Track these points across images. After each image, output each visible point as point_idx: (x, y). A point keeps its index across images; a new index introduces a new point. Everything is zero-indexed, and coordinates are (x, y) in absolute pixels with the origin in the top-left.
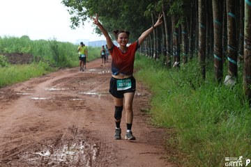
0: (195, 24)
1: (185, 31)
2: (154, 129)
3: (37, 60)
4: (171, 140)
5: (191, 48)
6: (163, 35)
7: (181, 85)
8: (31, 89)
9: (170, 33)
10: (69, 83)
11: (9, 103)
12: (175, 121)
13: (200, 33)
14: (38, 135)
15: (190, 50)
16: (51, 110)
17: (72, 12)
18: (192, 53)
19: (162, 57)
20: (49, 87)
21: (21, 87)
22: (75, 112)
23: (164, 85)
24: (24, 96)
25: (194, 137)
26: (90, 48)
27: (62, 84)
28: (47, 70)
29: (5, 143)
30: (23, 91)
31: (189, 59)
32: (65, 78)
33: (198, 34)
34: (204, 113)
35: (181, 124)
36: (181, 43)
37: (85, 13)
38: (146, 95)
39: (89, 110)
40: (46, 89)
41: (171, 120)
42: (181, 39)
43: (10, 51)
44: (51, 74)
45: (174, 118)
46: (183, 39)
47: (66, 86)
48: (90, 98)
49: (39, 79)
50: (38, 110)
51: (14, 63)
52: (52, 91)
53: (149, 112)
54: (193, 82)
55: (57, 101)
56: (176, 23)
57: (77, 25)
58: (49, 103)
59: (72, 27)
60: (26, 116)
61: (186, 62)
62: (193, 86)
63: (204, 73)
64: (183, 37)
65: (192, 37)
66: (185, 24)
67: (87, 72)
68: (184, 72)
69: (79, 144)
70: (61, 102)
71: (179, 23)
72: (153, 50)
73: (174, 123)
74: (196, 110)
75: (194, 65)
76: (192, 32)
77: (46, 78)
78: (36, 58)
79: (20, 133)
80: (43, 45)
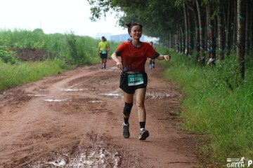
0: (233, 15)
1: (222, 23)
2: (185, 135)
3: (52, 56)
4: (204, 149)
5: (228, 43)
6: (196, 28)
7: (217, 85)
8: (44, 90)
9: (204, 25)
10: (88, 83)
11: (19, 105)
12: (208, 126)
13: (239, 25)
14: (51, 142)
16: (67, 114)
17: (93, 2)
18: (229, 48)
19: (195, 53)
20: (65, 87)
21: (33, 88)
22: (94, 116)
23: (197, 85)
24: (36, 97)
25: (231, 144)
26: (112, 43)
27: (80, 84)
28: (63, 68)
29: (13, 151)
30: (35, 92)
31: (225, 55)
32: (84, 77)
33: (236, 27)
34: (243, 117)
36: (217, 37)
37: (107, 3)
38: (176, 96)
39: (110, 113)
40: (62, 89)
42: (217, 32)
43: (21, 47)
44: (67, 73)
45: (208, 122)
46: (219, 32)
47: (85, 86)
48: (111, 100)
49: (54, 78)
50: (52, 114)
51: (25, 60)
52: (69, 92)
53: (179, 115)
54: (230, 81)
55: (74, 103)
56: (211, 13)
57: (97, 16)
58: (65, 106)
59: (92, 19)
60: (38, 120)
61: (223, 58)
62: (230, 86)
63: (243, 71)
64: (219, 29)
65: (230, 30)
66: (221, 15)
67: (108, 70)
68: (220, 70)
69: (99, 152)
70: (78, 104)
71: (214, 14)
72: (184, 45)
73: (207, 129)
74: (234, 113)
75: (231, 61)
76: (230, 24)
77: (62, 77)
78: (50, 54)
79: (31, 140)
80: (59, 39)
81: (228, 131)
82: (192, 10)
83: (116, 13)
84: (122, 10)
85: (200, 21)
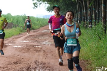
0: (100, 5)
1: (95, 8)
3: (16, 26)
4: (89, 67)
5: (98, 17)
6: (83, 11)
7: (93, 37)
8: (13, 42)
9: (86, 9)
10: (33, 38)
12: (90, 56)
13: (103, 9)
14: (18, 66)
15: (97, 18)
16: (24, 53)
18: (99, 20)
19: (83, 22)
20: (23, 40)
21: (8, 41)
22: (37, 53)
23: (84, 37)
24: (10, 45)
26: (44, 19)
27: (30, 38)
28: (21, 31)
30: (9, 43)
31: (97, 23)
32: (31, 35)
33: (101, 10)
35: (94, 58)
36: (93, 15)
39: (44, 52)
40: (21, 41)
41: (88, 56)
44: (23, 33)
45: (90, 55)
46: (94, 12)
47: (32, 40)
48: (44, 46)
49: (17, 36)
50: (17, 53)
52: (24, 42)
54: (99, 35)
55: (27, 48)
56: (90, 4)
57: (36, 7)
58: (23, 49)
59: (34, 8)
60: (11, 56)
61: (96, 25)
62: (100, 38)
63: (105, 31)
64: (93, 11)
65: (98, 11)
66: (94, 4)
67: (43, 32)
68: (95, 30)
69: (40, 70)
70: (29, 48)
71: (91, 4)
72: (77, 19)
73: (90, 58)
74: (102, 50)
75: (100, 26)
76: (98, 8)
77: (21, 36)
78: (15, 25)
79: (8, 65)
80: (19, 18)
81: (100, 59)
82: (80, 2)
83: (45, 5)
84: (47, 3)
85: (84, 7)
